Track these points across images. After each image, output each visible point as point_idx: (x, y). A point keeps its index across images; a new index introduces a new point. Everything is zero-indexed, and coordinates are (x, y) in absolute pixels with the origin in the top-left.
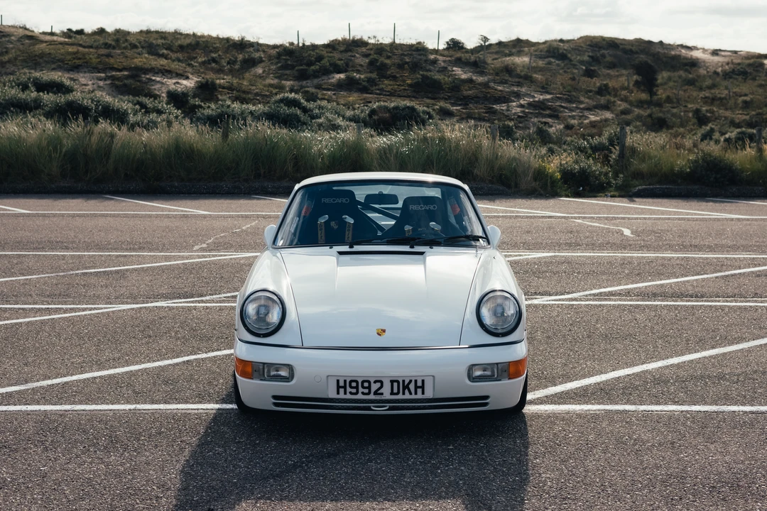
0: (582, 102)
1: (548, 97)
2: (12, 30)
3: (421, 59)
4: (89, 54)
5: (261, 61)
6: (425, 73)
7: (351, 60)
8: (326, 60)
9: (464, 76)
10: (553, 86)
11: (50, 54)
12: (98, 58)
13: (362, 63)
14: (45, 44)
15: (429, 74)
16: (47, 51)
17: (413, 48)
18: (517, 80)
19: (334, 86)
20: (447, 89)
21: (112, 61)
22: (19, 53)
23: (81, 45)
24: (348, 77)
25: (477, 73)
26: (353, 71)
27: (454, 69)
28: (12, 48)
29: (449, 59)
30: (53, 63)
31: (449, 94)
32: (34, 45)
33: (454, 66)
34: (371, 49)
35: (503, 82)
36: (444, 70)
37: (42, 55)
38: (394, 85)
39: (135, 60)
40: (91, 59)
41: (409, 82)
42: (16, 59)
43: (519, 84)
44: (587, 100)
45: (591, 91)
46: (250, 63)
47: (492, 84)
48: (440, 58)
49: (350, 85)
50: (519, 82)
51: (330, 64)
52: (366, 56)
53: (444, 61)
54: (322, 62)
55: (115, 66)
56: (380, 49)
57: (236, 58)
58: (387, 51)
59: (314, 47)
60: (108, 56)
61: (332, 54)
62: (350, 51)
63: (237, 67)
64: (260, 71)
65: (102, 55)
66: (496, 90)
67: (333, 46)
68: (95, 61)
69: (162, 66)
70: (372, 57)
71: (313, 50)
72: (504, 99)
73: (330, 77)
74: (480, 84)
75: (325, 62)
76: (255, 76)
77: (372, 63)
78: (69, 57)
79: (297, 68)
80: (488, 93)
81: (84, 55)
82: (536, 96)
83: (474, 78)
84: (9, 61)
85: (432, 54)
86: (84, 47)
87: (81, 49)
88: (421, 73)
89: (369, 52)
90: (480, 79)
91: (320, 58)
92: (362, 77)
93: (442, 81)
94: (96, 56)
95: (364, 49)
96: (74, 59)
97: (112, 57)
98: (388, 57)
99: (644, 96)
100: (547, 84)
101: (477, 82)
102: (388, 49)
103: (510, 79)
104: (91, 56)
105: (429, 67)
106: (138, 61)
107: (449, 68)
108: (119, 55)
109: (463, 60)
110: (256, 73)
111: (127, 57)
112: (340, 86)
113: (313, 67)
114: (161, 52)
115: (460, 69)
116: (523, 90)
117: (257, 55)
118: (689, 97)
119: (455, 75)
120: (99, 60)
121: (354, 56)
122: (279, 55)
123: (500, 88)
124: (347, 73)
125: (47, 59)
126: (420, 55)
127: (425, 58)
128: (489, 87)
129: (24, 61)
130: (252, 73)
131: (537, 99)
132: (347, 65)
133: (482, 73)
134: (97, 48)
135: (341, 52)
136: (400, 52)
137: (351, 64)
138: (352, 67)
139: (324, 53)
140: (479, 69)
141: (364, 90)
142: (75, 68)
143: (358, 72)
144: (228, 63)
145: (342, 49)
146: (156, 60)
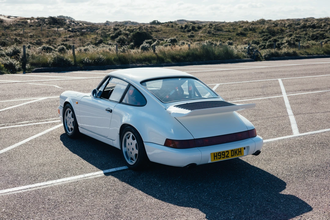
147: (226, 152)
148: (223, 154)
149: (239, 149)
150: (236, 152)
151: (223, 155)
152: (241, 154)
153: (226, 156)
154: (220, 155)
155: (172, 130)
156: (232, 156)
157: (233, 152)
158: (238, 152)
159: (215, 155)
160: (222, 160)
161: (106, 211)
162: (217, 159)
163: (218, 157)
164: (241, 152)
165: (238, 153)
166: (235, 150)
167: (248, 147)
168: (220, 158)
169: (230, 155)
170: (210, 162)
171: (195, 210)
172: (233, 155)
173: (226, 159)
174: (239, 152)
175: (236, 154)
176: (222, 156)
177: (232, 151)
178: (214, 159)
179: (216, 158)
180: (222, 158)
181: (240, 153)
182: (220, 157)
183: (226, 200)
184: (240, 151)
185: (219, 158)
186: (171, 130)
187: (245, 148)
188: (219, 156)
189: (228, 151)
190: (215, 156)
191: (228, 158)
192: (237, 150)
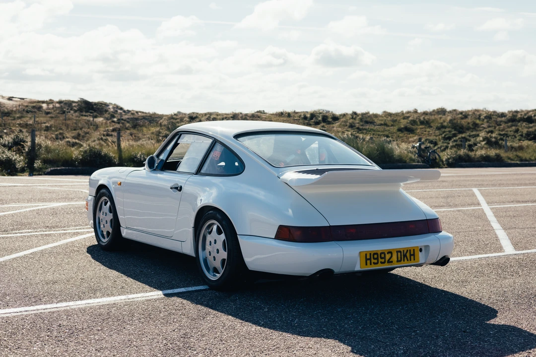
147: (388, 253)
148: (383, 256)
149: (410, 250)
150: (405, 256)
151: (381, 258)
152: (414, 260)
153: (386, 262)
154: (377, 259)
155: (290, 211)
156: (398, 261)
157: (399, 254)
158: (408, 255)
159: (368, 257)
160: (379, 266)
161: (165, 342)
162: (371, 264)
163: (373, 261)
164: (414, 255)
165: (409, 257)
166: (404, 251)
167: (427, 247)
168: (377, 263)
169: (394, 258)
170: (358, 268)
171: (331, 342)
172: (401, 261)
173: (386, 266)
174: (411, 255)
175: (405, 258)
176: (380, 260)
177: (397, 252)
178: (366, 264)
179: (368, 262)
180: (379, 263)
181: (412, 257)
182: (376, 261)
183: (387, 329)
184: (412, 253)
185: (374, 263)
186: (288, 211)
187: (421, 250)
188: (374, 259)
189: (390, 252)
190: (367, 259)
191: (391, 265)
192: (407, 250)
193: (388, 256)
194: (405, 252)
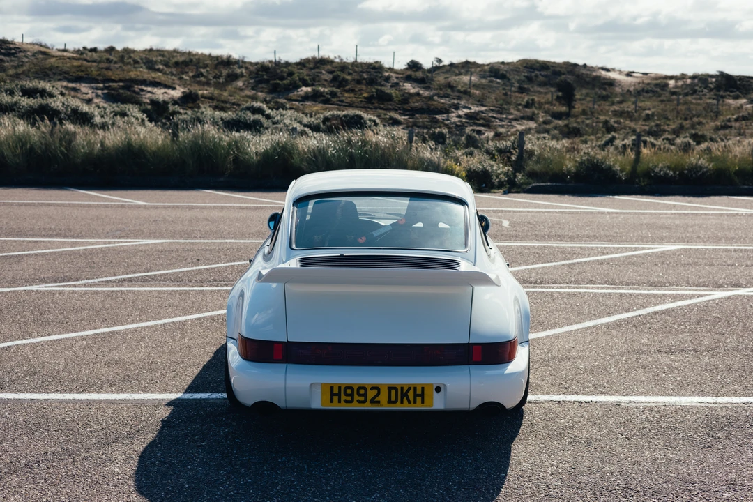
0: (511, 114)
1: (483, 109)
2: (29, 46)
3: (377, 76)
4: (90, 67)
5: (242, 75)
6: (379, 88)
7: (318, 76)
8: (296, 75)
9: (413, 91)
10: (488, 100)
11: (57, 67)
12: (98, 71)
13: (327, 79)
14: (54, 59)
15: (383, 88)
16: (56, 65)
17: (372, 67)
18: (457, 94)
19: (302, 97)
20: (397, 102)
21: (110, 73)
22: (32, 66)
23: (86, 60)
24: (313, 90)
25: (424, 88)
26: (319, 85)
27: (405, 84)
28: (27, 62)
29: (401, 76)
30: (60, 74)
31: (399, 106)
32: (46, 59)
33: (405, 82)
34: (336, 67)
35: (446, 96)
36: (395, 85)
37: (51, 68)
38: (352, 97)
39: (131, 73)
40: (92, 71)
41: (366, 95)
42: (29, 71)
43: (459, 98)
44: (516, 112)
45: (520, 105)
46: (233, 77)
47: (436, 98)
48: (393, 75)
49: (315, 97)
50: (459, 96)
51: (300, 79)
52: (330, 72)
53: (397, 78)
54: (293, 77)
55: (113, 78)
56: (343, 67)
57: (221, 73)
58: (349, 68)
59: (287, 64)
60: (108, 69)
61: (301, 71)
62: (318, 68)
63: (221, 80)
64: (240, 84)
65: (102, 68)
66: (439, 102)
67: (302, 64)
68: (95, 73)
69: (154, 78)
70: (335, 74)
71: (285, 67)
72: (446, 111)
73: (299, 90)
74: (425, 97)
75: (296, 77)
76: (236, 88)
77: (335, 79)
78: (73, 70)
79: (271, 82)
80: (432, 105)
81: (86, 68)
82: (472, 108)
83: (421, 92)
84: (23, 73)
85: (387, 71)
86: (88, 61)
87: (85, 63)
88: (376, 87)
89: (333, 69)
90: (427, 93)
91: (291, 74)
92: (326, 90)
93: (394, 95)
94: (96, 69)
95: (329, 67)
96: (78, 71)
97: (111, 70)
98: (349, 74)
99: (564, 109)
100: (483, 99)
101: (424, 95)
102: (350, 67)
103: (452, 94)
104: (92, 69)
105: (383, 82)
106: (133, 74)
107: (401, 84)
108: (117, 69)
109: (413, 77)
110: (237, 85)
111: (123, 70)
112: (306, 98)
113: (284, 82)
114: (157, 67)
115: (410, 85)
116: (462, 103)
117: (238, 71)
118: (602, 111)
119: (405, 89)
120: (99, 72)
121: (321, 73)
122: (258, 70)
123: (442, 101)
124: (314, 87)
125: (54, 71)
126: (376, 72)
127: (380, 75)
128: (434, 100)
129: (36, 73)
130: (233, 86)
131: (473, 111)
132: (314, 80)
133: (428, 88)
134: (100, 62)
135: (311, 69)
136: (360, 69)
137: (317, 79)
138: (319, 81)
139: (295, 70)
140: (426, 85)
141: (326, 101)
142: (79, 79)
143: (324, 86)
144: (215, 77)
145: (311, 66)
146: (149, 73)
147: (372, 389)
148: (362, 392)
149: (415, 388)
150: (405, 395)
151: (359, 395)
152: (423, 402)
153: (369, 400)
154: (352, 395)
156: (390, 402)
157: (393, 392)
158: (411, 395)
159: (335, 392)
160: (355, 406)
162: (339, 401)
163: (343, 397)
164: (421, 395)
165: (411, 398)
166: (402, 388)
168: (352, 401)
169: (383, 397)
170: (317, 405)
172: (395, 402)
173: (367, 407)
174: (416, 395)
175: (405, 399)
177: (390, 388)
178: (333, 401)
179: (336, 398)
180: (356, 401)
181: (419, 399)
184: (419, 392)
185: (346, 402)
187: (438, 390)
188: (346, 395)
189: (377, 388)
190: (332, 395)
191: (378, 406)
192: (409, 389)
193: (371, 394)
194: (405, 391)
